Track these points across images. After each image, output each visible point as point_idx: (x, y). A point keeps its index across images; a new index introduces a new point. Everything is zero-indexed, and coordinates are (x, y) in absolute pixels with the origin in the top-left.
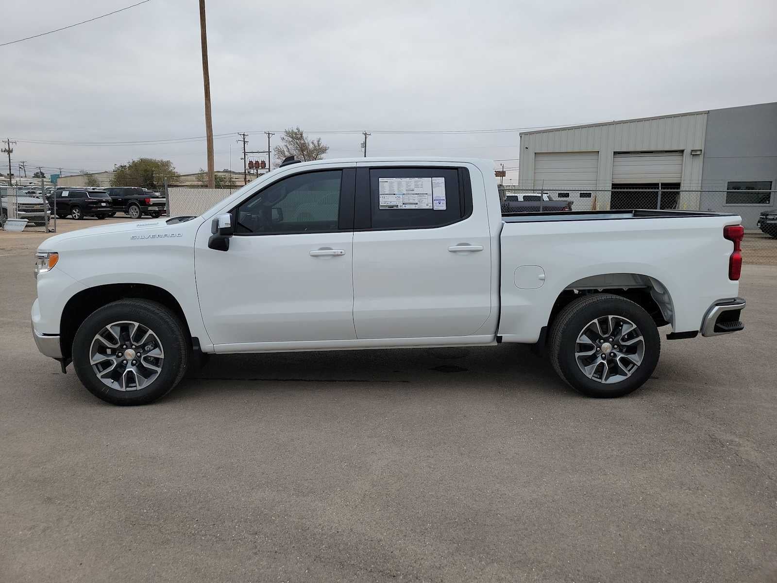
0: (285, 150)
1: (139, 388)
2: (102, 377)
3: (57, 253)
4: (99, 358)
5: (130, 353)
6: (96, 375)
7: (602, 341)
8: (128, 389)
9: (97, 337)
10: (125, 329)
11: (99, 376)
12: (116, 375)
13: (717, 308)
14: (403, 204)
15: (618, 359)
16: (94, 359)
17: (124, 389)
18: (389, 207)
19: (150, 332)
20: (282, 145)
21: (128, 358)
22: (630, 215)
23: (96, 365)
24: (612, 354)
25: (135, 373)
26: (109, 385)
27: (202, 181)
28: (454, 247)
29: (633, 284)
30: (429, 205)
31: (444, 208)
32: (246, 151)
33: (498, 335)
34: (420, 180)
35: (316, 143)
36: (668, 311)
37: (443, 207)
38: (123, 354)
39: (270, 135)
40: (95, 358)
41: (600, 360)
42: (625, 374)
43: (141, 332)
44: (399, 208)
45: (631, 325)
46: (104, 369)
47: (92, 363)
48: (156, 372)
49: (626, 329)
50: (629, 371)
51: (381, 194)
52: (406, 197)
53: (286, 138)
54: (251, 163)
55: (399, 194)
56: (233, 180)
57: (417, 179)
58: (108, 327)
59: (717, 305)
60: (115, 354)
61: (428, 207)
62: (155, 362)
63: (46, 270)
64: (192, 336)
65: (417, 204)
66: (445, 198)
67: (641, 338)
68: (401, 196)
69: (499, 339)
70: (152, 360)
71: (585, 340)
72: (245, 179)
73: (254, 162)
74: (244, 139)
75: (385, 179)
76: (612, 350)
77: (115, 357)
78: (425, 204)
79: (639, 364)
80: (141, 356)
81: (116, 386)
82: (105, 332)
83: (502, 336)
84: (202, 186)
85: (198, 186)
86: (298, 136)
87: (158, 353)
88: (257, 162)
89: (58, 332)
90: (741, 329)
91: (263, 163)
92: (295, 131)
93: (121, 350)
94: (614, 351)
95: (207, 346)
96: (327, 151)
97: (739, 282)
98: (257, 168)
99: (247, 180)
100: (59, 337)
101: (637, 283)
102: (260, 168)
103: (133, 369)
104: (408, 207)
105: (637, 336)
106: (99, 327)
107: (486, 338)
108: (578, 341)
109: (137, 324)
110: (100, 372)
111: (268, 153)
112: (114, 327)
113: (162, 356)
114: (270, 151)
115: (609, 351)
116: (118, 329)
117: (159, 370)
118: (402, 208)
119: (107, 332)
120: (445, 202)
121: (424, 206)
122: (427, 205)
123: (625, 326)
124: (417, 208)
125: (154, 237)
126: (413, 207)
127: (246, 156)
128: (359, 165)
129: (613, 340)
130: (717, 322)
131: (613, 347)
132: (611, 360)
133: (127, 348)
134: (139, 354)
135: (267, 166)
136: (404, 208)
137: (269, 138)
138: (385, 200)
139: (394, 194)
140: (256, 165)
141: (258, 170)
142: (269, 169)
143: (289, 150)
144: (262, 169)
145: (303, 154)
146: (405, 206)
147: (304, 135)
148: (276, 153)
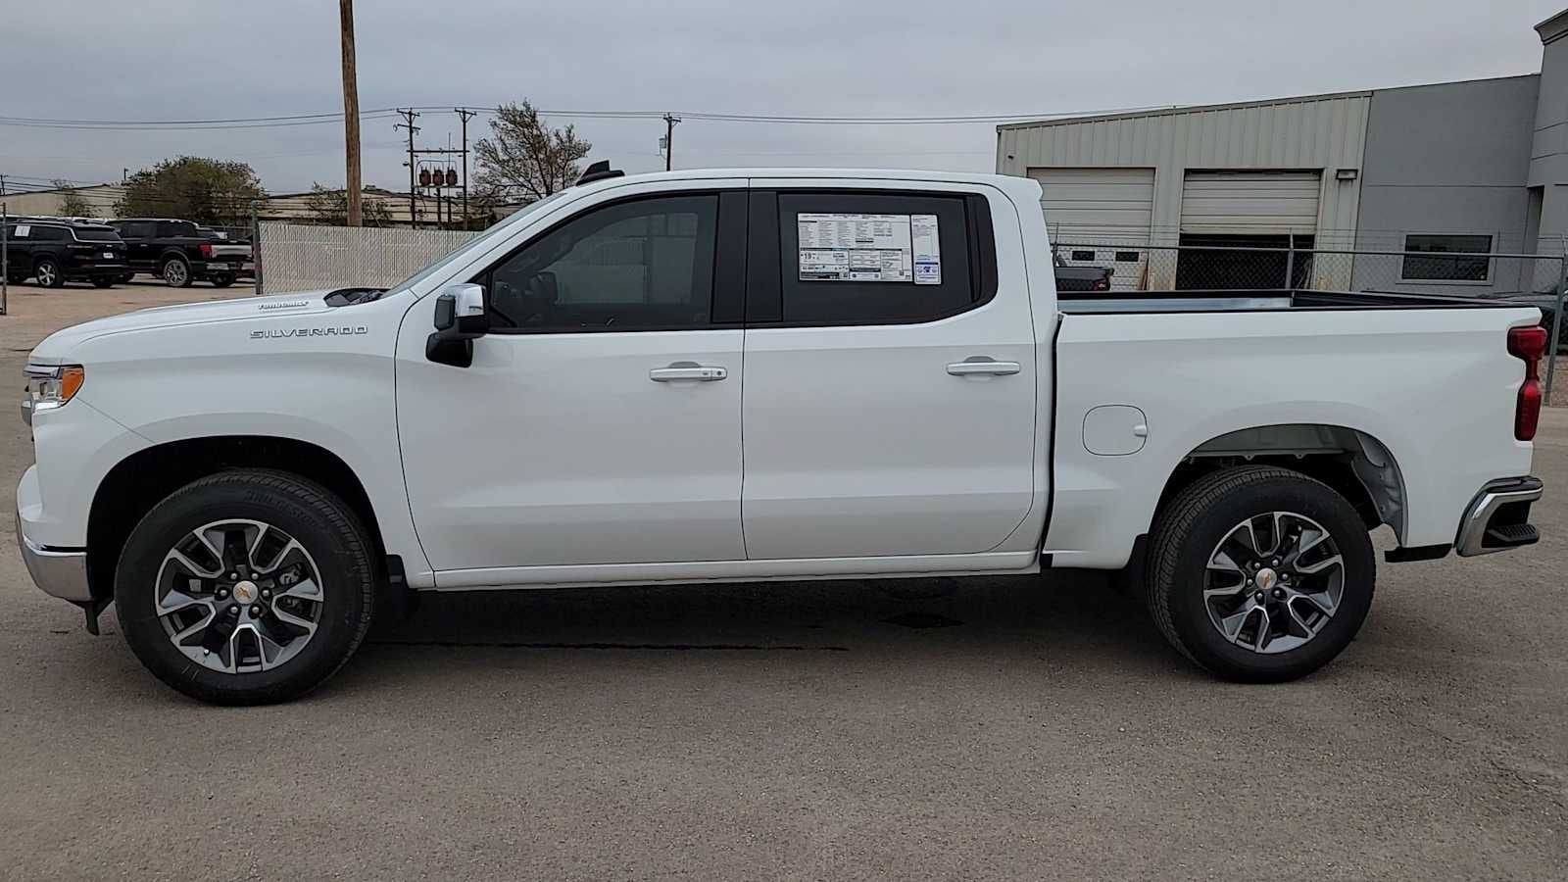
0: (499, 147)
1: (266, 666)
2: (183, 643)
3: (80, 366)
4: (176, 600)
5: (246, 591)
6: (169, 637)
7: (1257, 565)
8: (242, 669)
9: (174, 553)
10: (235, 537)
11: (176, 640)
12: (214, 640)
13: (1490, 496)
14: (851, 270)
15: (1289, 604)
16: (164, 602)
17: (232, 670)
18: (820, 277)
19: (294, 543)
20: (491, 136)
21: (243, 600)
23: (170, 615)
24: (1277, 592)
25: (258, 635)
26: (200, 660)
27: (319, 210)
28: (959, 366)
29: (1315, 446)
30: (906, 273)
31: (937, 280)
32: (415, 148)
33: (1044, 552)
34: (884, 219)
35: (563, 135)
36: (1390, 503)
37: (934, 278)
38: (230, 592)
39: (468, 116)
40: (166, 601)
41: (1251, 605)
42: (1305, 636)
43: (271, 545)
44: (842, 279)
45: (1317, 533)
46: (187, 626)
47: (161, 611)
48: (305, 631)
49: (1307, 541)
50: (1312, 626)
51: (804, 249)
52: (857, 255)
53: (501, 123)
54: (425, 173)
55: (842, 249)
56: (386, 209)
57: (879, 217)
58: (199, 532)
59: (1490, 491)
60: (213, 593)
61: (902, 279)
62: (305, 608)
63: (54, 404)
64: (389, 552)
65: (879, 270)
66: (938, 260)
67: (1338, 559)
68: (845, 253)
69: (1046, 560)
70: (294, 604)
71: (1225, 562)
72: (413, 207)
73: (432, 173)
74: (410, 122)
75: (810, 217)
76: (1276, 584)
77: (212, 598)
78: (897, 271)
79: (1332, 612)
80: (271, 597)
81: (213, 662)
82: (192, 541)
83: (1052, 555)
84: (317, 220)
85: (311, 220)
86: (526, 119)
87: (306, 589)
88: (438, 172)
89: (84, 544)
90: (1535, 540)
91: (452, 174)
92: (520, 108)
93: (227, 582)
94: (1281, 586)
95: (418, 574)
96: (587, 152)
97: (1533, 443)
98: (438, 185)
99: (417, 209)
100: (83, 554)
101: (1324, 443)
102: (445, 184)
103: (253, 626)
104: (860, 277)
105: (1331, 555)
106: (178, 533)
107: (1019, 559)
108: (1210, 565)
109: (263, 527)
110: (178, 632)
111: (462, 154)
112: (210, 533)
113: (320, 597)
114: (467, 149)
115: (1270, 585)
116: (221, 537)
117: (312, 627)
118: (847, 279)
119: (196, 543)
120: (937, 268)
121: (895, 277)
122: (902, 274)
123: (1306, 535)
124: (879, 279)
125: (303, 332)
126: (871, 277)
127: (415, 158)
128: (754, 184)
129: (1280, 562)
130: (1489, 526)
131: (1279, 577)
132: (1275, 604)
133: (239, 580)
134: (266, 592)
135: (460, 182)
136: (852, 279)
137: (464, 122)
138: (810, 261)
139: (831, 249)
140: (437, 178)
141: (441, 190)
142: (464, 187)
143: (505, 149)
144: (449, 186)
145: (537, 156)
146: (854, 276)
147: (538, 118)
148: (478, 154)
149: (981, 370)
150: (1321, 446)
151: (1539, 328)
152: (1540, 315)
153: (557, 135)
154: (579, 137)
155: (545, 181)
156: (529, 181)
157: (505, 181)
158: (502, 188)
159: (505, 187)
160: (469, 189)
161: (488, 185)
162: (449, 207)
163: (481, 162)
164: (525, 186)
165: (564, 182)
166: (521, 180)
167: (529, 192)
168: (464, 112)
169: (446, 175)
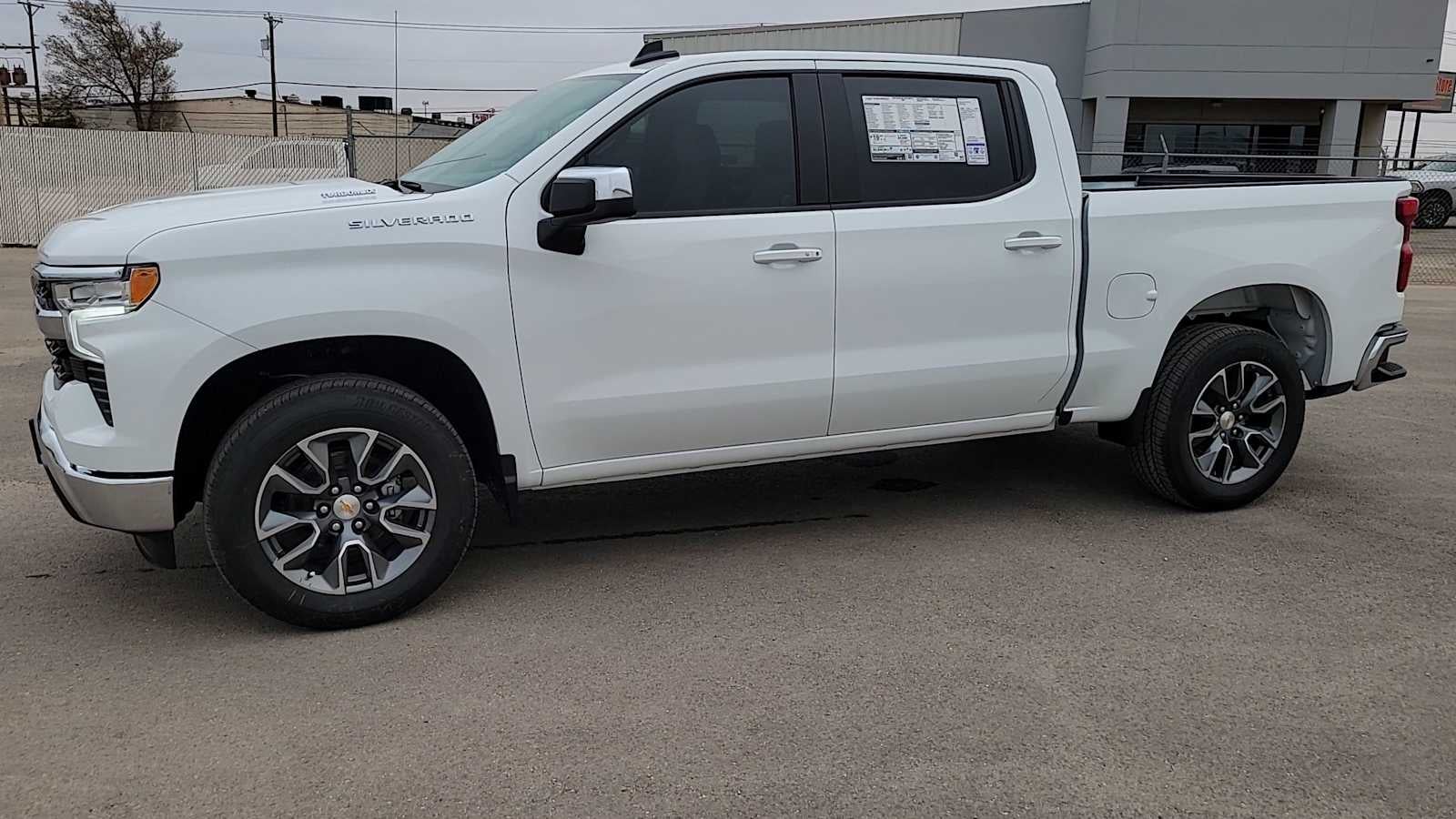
0: (74, 44)
1: (377, 583)
2: (288, 567)
3: (155, 265)
4: (278, 521)
5: (347, 504)
6: (272, 563)
7: (1223, 409)
8: (351, 589)
9: (275, 470)
10: (339, 446)
11: (279, 564)
12: (318, 561)
13: (1381, 339)
14: (914, 151)
15: (1246, 440)
16: (264, 526)
17: (340, 591)
18: (889, 158)
19: (405, 450)
21: (346, 515)
22: (1131, 184)
23: (268, 539)
24: (1235, 431)
25: (368, 551)
26: (305, 584)
28: (1015, 241)
30: (960, 154)
31: (985, 161)
33: (1066, 410)
34: (936, 102)
35: (149, 32)
36: (1307, 350)
37: (981, 158)
38: (330, 508)
39: (33, 9)
40: (266, 523)
41: (1217, 446)
42: (1256, 466)
43: (381, 454)
44: (908, 160)
45: (1269, 378)
46: (290, 548)
47: (261, 535)
48: (419, 542)
49: (1262, 385)
50: (1260, 457)
51: (872, 131)
52: (917, 137)
53: (73, 18)
55: (904, 131)
57: (931, 100)
58: (303, 445)
59: (1379, 334)
60: (313, 511)
61: (957, 159)
62: (411, 517)
63: (121, 310)
64: (503, 452)
65: (938, 152)
66: (984, 141)
67: (1282, 399)
68: (908, 135)
69: (1065, 418)
70: (397, 515)
71: (1204, 408)
75: (873, 99)
76: (1235, 424)
77: (315, 516)
78: (951, 153)
79: (1275, 445)
80: (377, 509)
81: (318, 584)
82: (295, 456)
83: (1071, 412)
86: (104, 14)
87: (416, 498)
89: (172, 468)
90: (1403, 375)
91: (20, 72)
93: (329, 498)
94: (1238, 425)
95: (532, 473)
96: (178, 51)
97: (1405, 295)
100: (171, 478)
101: (1248, 302)
102: (13, 84)
103: (359, 541)
104: (923, 158)
105: (1277, 397)
106: (281, 446)
107: (1044, 418)
108: (1195, 412)
109: (374, 435)
110: (280, 556)
111: (30, 50)
112: (317, 445)
113: (433, 505)
114: (36, 45)
115: (1231, 425)
116: (324, 448)
117: (425, 537)
118: (911, 160)
119: (299, 458)
120: (984, 149)
121: (952, 158)
122: (956, 155)
123: (1259, 380)
124: (938, 160)
125: (406, 221)
126: (930, 158)
128: (821, 66)
129: (1238, 406)
130: (1375, 365)
131: (1237, 420)
132: (1233, 439)
133: (339, 494)
134: (370, 505)
135: (31, 81)
136: (916, 160)
137: (30, 15)
138: (879, 143)
139: (895, 131)
141: (8, 89)
142: (37, 87)
143: (82, 45)
144: (18, 85)
145: (119, 55)
146: (917, 157)
147: (118, 13)
148: (49, 52)
149: (1031, 245)
150: (1246, 304)
151: (1410, 198)
152: (1411, 187)
153: (142, 32)
154: (168, 35)
155: (131, 82)
156: (113, 82)
157: (84, 81)
158: (81, 88)
159: (85, 88)
160: (43, 91)
161: (65, 86)
162: (19, 109)
163: (54, 59)
164: (108, 87)
165: (154, 83)
166: (104, 80)
167: (113, 93)
168: (30, 5)
169: (13, 74)
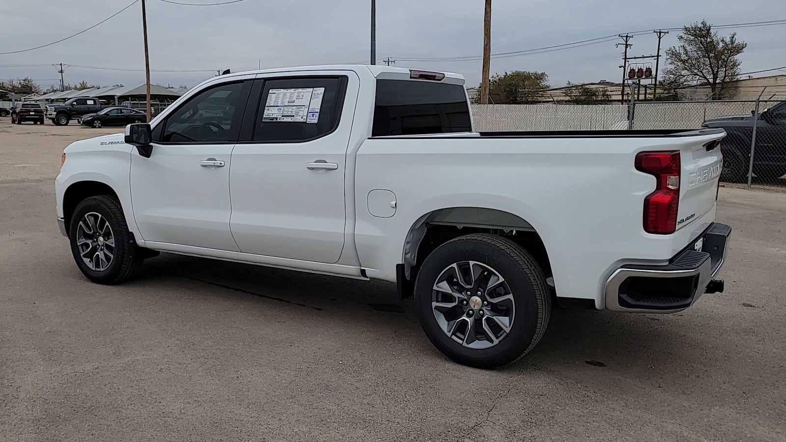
0: (682, 52)
4: (82, 240)
5: (101, 240)
8: (96, 269)
9: (80, 223)
11: (82, 255)
12: (90, 256)
13: (619, 270)
14: (282, 116)
15: (484, 319)
16: (79, 240)
18: (270, 120)
19: (107, 222)
20: (677, 45)
21: (100, 243)
23: (80, 245)
24: (480, 312)
26: (87, 263)
27: (570, 96)
28: (313, 164)
30: (304, 118)
32: (627, 57)
33: (362, 268)
34: (302, 91)
35: (728, 40)
37: (315, 120)
38: (97, 241)
39: (662, 34)
42: (491, 341)
43: (102, 223)
44: (278, 120)
45: (496, 277)
46: (85, 250)
49: (492, 282)
50: (496, 337)
51: (267, 106)
52: (286, 109)
53: (685, 36)
54: (632, 71)
55: (281, 106)
56: (608, 93)
57: (300, 90)
60: (92, 239)
61: (302, 120)
64: (130, 231)
65: (293, 116)
66: (319, 111)
67: (511, 296)
68: (282, 108)
69: (363, 272)
71: (444, 287)
72: (623, 91)
73: (637, 70)
74: (626, 42)
75: (274, 91)
77: (91, 242)
78: (301, 117)
79: (508, 331)
81: (90, 265)
83: (365, 270)
84: (569, 101)
85: (566, 101)
86: (703, 32)
87: (111, 242)
88: (640, 70)
89: (63, 216)
91: (649, 70)
92: (700, 25)
93: (95, 237)
94: (483, 308)
95: (140, 242)
96: (744, 49)
98: (640, 77)
99: (626, 93)
100: (63, 220)
102: (644, 77)
103: (100, 253)
104: (286, 120)
105: (507, 293)
106: (81, 215)
108: (435, 288)
109: (99, 216)
110: (82, 252)
111: (656, 58)
112: (88, 217)
113: (114, 245)
114: (660, 54)
115: (477, 308)
116: (91, 219)
117: (112, 257)
118: (280, 121)
119: (85, 220)
120: (317, 115)
121: (299, 119)
123: (492, 278)
124: (293, 121)
125: (112, 143)
126: (289, 120)
127: (627, 63)
128: (259, 76)
130: (619, 293)
132: (477, 319)
133: (99, 236)
135: (653, 75)
136: (282, 121)
137: (660, 38)
138: (269, 112)
139: (277, 106)
140: (638, 74)
141: (641, 80)
142: (656, 78)
143: (686, 53)
144: (647, 77)
145: (709, 55)
146: (283, 119)
147: (712, 31)
148: (668, 57)
149: (321, 167)
153: (723, 41)
154: (738, 40)
155: (713, 71)
156: (701, 72)
157: (684, 72)
158: (682, 77)
159: (684, 76)
160: (659, 79)
161: (672, 76)
162: (646, 90)
163: (670, 61)
164: (698, 75)
165: (726, 70)
166: (696, 71)
167: (701, 78)
168: (660, 33)
169: (645, 72)
